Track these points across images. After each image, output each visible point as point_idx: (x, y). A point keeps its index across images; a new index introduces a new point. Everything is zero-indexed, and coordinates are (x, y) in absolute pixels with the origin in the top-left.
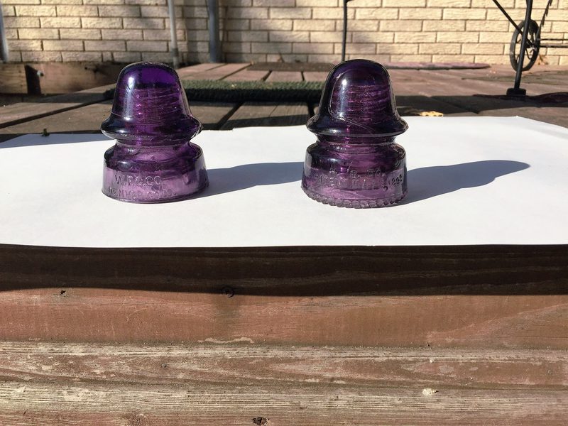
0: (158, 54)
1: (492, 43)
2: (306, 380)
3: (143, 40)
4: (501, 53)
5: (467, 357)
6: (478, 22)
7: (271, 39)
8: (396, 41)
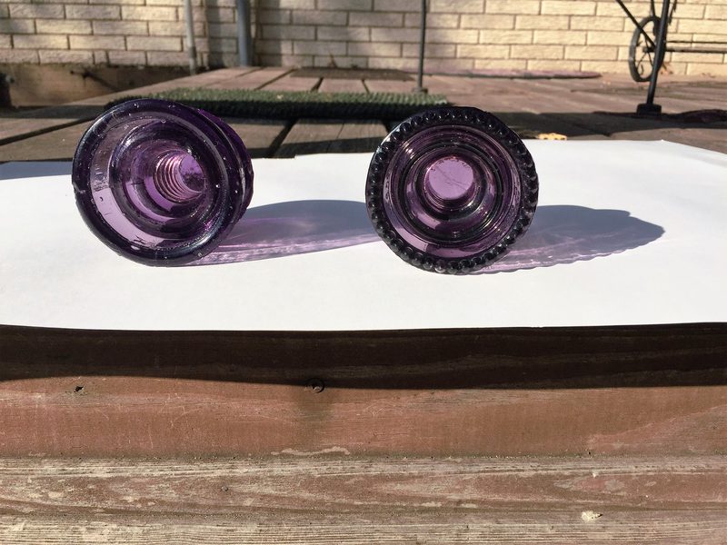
0: (169, 55)
1: (603, 46)
2: (423, 504)
3: (149, 35)
4: (614, 58)
5: (643, 469)
6: (585, 19)
7: (320, 36)
8: (481, 41)
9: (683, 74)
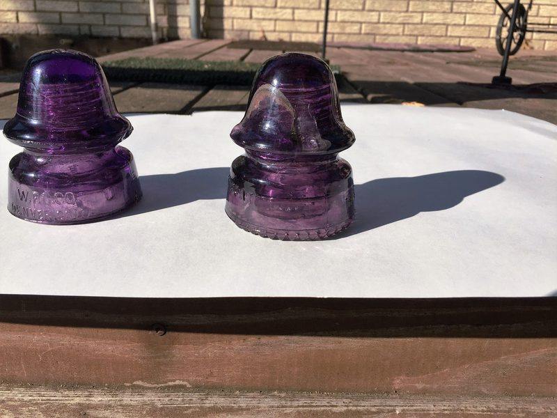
0: (137, 28)
1: (478, 26)
3: (122, 13)
4: (487, 36)
5: (440, 408)
6: (465, 4)
7: (254, 15)
8: (382, 20)
9: (541, 49)
